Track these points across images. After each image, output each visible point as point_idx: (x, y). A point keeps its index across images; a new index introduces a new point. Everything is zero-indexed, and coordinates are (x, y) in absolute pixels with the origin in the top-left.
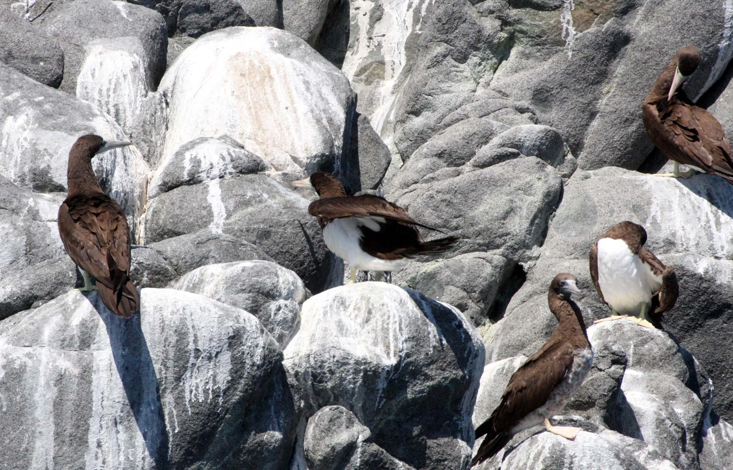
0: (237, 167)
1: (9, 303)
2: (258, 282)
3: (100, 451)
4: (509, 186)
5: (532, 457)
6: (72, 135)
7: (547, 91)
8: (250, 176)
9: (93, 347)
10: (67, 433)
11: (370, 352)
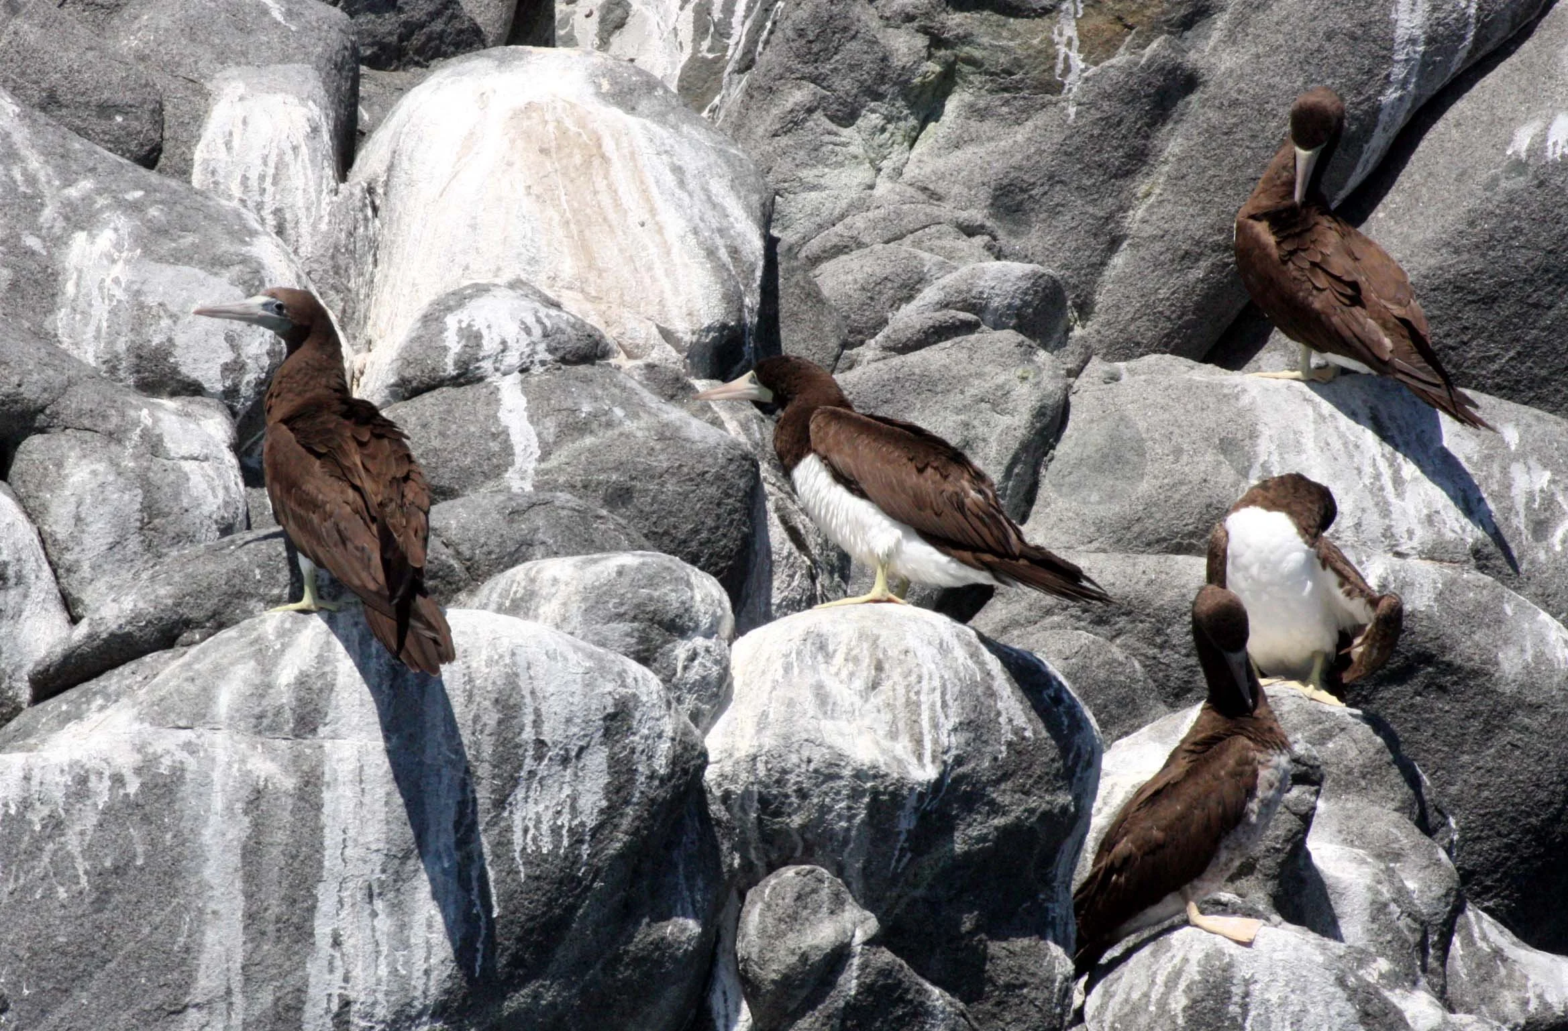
0: (556, 349)
1: (129, 634)
2: (651, 599)
3: (338, 955)
4: (962, 392)
5: (1160, 979)
6: (216, 274)
7: (1022, 190)
8: (582, 369)
9: (323, 731)
10: (270, 915)
11: (884, 752)
